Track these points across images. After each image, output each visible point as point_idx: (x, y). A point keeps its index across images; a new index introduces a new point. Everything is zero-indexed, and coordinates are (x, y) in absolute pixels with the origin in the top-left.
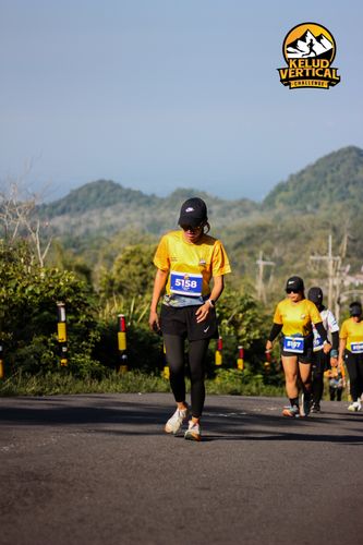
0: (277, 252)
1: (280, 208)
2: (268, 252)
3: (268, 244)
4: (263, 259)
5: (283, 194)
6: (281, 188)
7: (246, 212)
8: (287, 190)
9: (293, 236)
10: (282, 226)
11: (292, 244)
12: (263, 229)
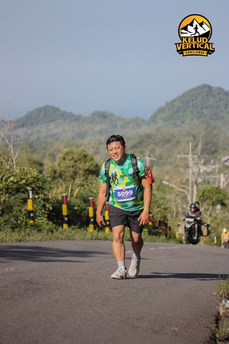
0: (158, 151)
1: (160, 123)
2: (153, 151)
3: (152, 146)
4: (149, 156)
5: (162, 115)
6: (161, 110)
7: (139, 126)
8: (164, 112)
9: (168, 141)
10: (161, 135)
11: (168, 146)
12: (149, 136)
